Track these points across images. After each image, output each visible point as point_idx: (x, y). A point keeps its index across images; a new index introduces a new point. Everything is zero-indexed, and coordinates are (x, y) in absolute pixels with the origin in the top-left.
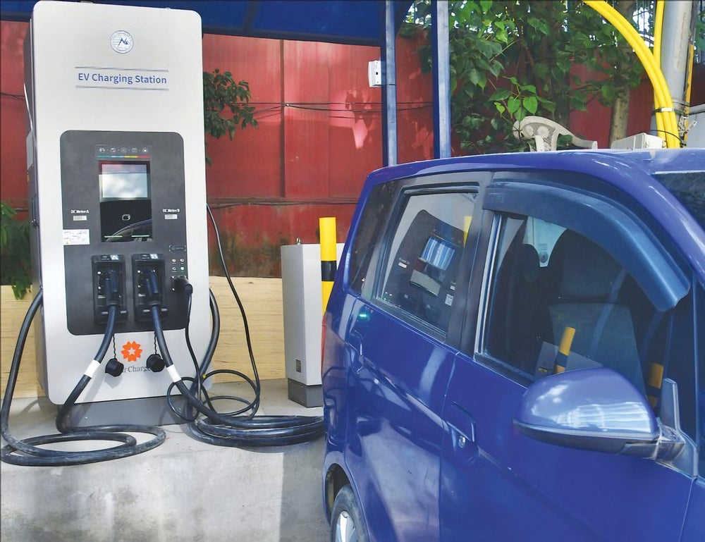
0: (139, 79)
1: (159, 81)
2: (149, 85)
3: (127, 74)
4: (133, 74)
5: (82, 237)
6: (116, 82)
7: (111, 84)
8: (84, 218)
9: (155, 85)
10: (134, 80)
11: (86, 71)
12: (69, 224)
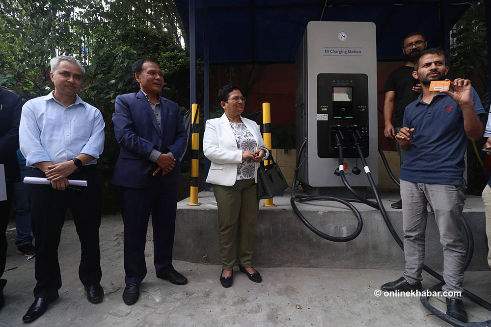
0: (350, 52)
1: (358, 52)
2: (353, 54)
3: (344, 50)
4: (347, 50)
5: (324, 117)
6: (340, 53)
7: (338, 54)
8: (326, 109)
9: (356, 54)
10: (347, 52)
11: (328, 49)
12: (319, 112)
